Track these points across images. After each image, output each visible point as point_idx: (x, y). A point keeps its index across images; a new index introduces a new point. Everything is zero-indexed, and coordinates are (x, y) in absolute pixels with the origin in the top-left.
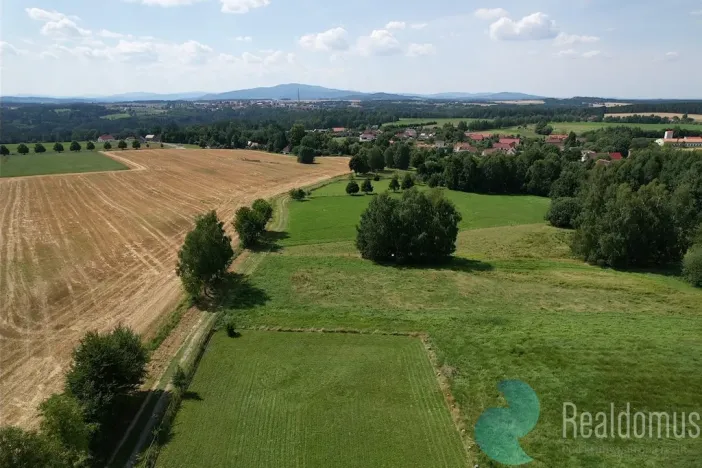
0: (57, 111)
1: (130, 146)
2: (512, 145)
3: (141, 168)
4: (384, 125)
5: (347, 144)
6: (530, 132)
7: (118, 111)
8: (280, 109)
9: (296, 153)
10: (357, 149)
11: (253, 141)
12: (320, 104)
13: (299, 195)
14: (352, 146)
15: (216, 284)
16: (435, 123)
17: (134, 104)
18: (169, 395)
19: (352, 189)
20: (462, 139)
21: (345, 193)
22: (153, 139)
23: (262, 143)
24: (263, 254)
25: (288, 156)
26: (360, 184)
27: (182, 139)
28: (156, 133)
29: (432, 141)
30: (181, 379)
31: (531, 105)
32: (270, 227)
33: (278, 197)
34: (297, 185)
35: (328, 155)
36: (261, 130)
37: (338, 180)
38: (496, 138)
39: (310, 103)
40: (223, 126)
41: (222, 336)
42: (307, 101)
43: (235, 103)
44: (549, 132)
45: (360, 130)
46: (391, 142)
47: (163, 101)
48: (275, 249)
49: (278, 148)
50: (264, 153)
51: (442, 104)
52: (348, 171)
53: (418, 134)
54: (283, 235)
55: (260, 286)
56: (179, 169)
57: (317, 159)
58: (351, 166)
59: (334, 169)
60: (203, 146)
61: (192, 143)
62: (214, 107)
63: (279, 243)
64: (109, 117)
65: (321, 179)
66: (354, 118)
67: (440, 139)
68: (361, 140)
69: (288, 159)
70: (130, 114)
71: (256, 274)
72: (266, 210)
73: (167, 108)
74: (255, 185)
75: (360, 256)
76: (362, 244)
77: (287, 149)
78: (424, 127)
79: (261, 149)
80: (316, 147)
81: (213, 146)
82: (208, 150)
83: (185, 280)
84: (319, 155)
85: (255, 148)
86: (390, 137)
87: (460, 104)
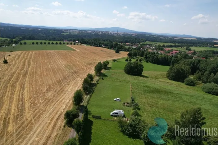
0: (50, 31)
1: (73, 44)
2: (176, 53)
3: (78, 51)
4: (141, 43)
5: (129, 48)
6: (184, 49)
7: (66, 32)
8: (112, 35)
9: (115, 50)
10: (131, 50)
11: (104, 45)
12: (124, 34)
13: (114, 61)
14: (130, 49)
15: (99, 74)
16: (157, 44)
17: (70, 30)
18: (95, 84)
19: (127, 60)
20: (162, 50)
21: (125, 61)
22: (78, 42)
23: (106, 46)
24: (107, 71)
25: (113, 50)
26: (129, 60)
27: (85, 43)
28: (78, 40)
29: (153, 49)
30: (97, 82)
31: (191, 40)
32: (108, 66)
33: (110, 61)
34: (114, 58)
35: (123, 51)
36: (106, 42)
37: (124, 58)
38: (172, 50)
39: (121, 34)
40: (96, 40)
41: (101, 79)
42: (120, 33)
43: (99, 32)
44: (190, 50)
45: (134, 44)
46: (142, 49)
47: (78, 30)
48: (109, 70)
49: (110, 48)
50: (107, 49)
51: (162, 37)
52: (127, 56)
53: (150, 47)
54: (111, 68)
55: (107, 75)
56: (87, 52)
57: (120, 52)
58: (128, 55)
59: (124, 55)
60: (91, 45)
61: (88, 44)
62: (93, 33)
63: (110, 69)
64: (64, 34)
65: (120, 57)
66: (133, 40)
67: (155, 49)
68: (133, 47)
69: (113, 51)
70: (69, 33)
71: (106, 73)
72: (108, 63)
73: (79, 32)
74: (104, 57)
75: (124, 73)
76: (125, 70)
77: (113, 48)
78: (153, 45)
79: (106, 48)
80: (121, 48)
81: (94, 46)
82: (92, 47)
83: (96, 72)
84: (121, 51)
85: (104, 47)
86: (141, 47)
87: (168, 38)
